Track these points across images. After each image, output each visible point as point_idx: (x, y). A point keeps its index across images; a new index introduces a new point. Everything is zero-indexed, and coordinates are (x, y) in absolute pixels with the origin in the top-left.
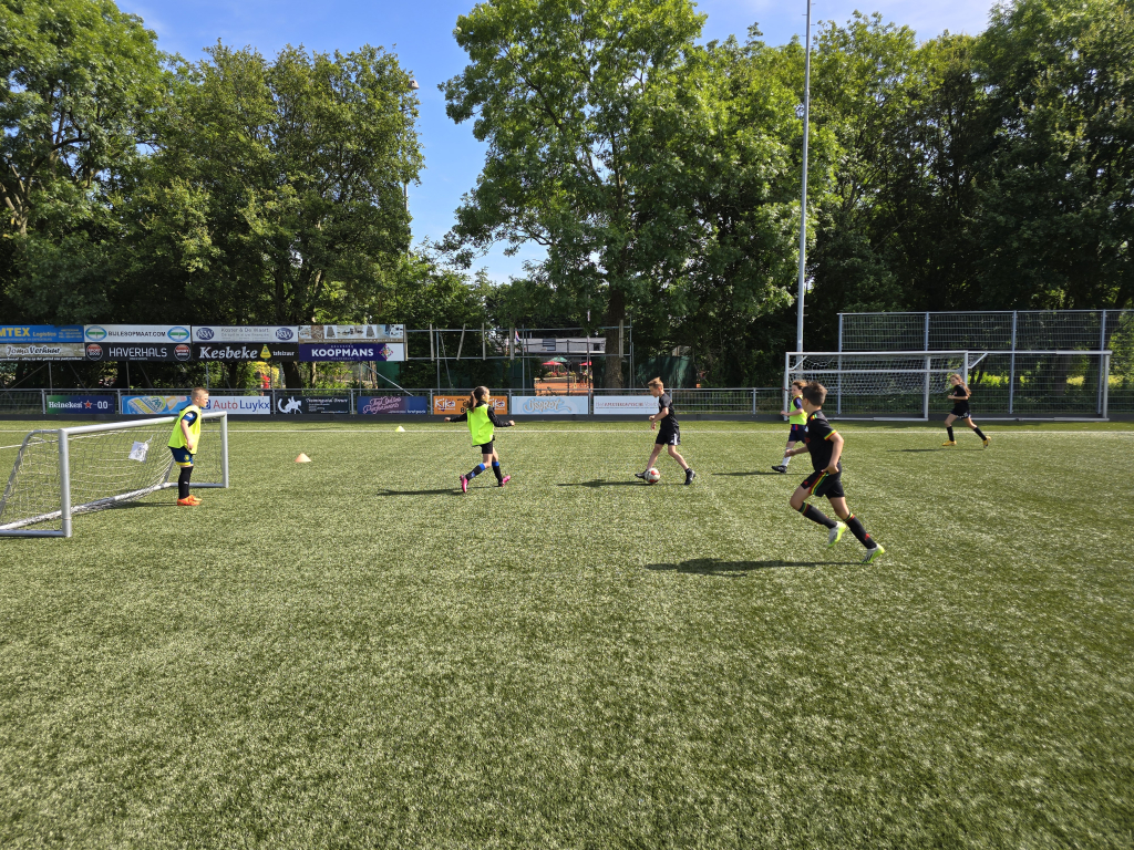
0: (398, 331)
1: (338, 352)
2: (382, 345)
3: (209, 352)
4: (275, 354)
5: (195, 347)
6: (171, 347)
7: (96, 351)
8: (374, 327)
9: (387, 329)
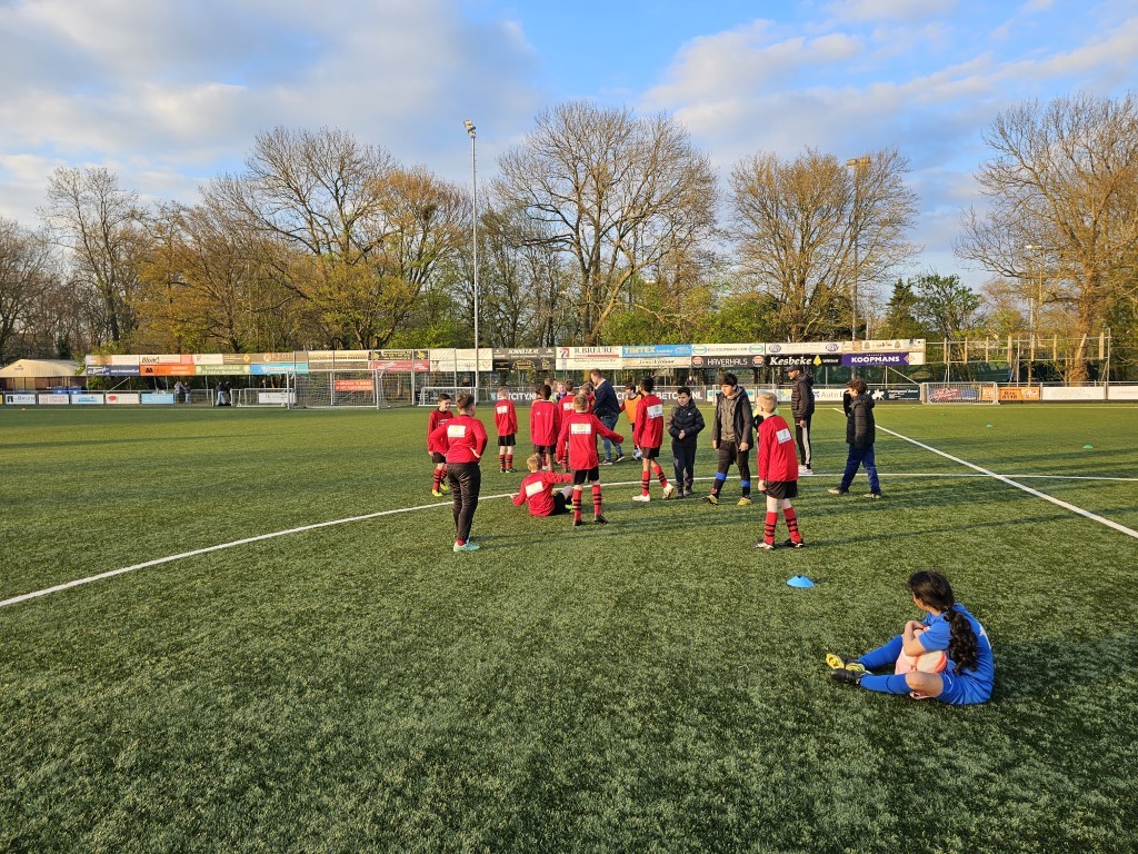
0: (920, 344)
1: (872, 359)
2: (907, 354)
3: (777, 361)
4: (825, 361)
5: (767, 358)
6: (750, 358)
7: (698, 362)
8: (901, 341)
9: (911, 342)
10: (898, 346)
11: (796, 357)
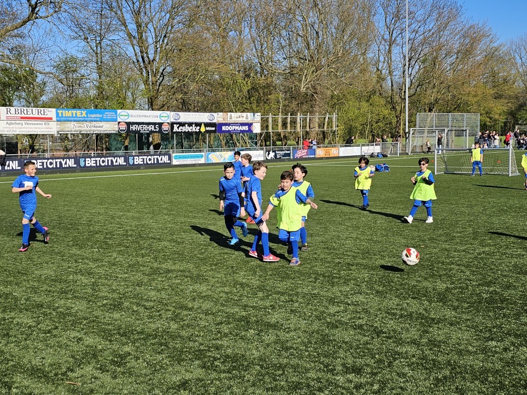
0: (258, 116)
1: (234, 127)
2: (251, 124)
3: (178, 128)
5: (172, 124)
6: (160, 124)
7: (123, 127)
8: (249, 114)
9: (254, 115)
10: (247, 118)
11: (190, 124)
